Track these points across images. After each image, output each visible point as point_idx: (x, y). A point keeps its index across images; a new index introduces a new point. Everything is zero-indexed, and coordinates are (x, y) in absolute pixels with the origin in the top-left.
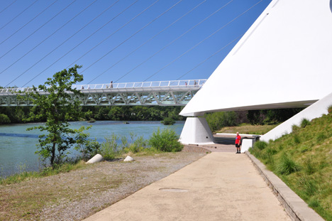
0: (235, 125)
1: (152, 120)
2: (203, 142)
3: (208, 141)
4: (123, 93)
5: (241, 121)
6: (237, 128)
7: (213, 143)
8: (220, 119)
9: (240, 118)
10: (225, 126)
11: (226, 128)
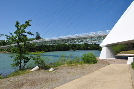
0: (127, 51)
1: (96, 49)
2: (110, 58)
3: (112, 58)
4: (77, 38)
5: (130, 49)
6: (128, 52)
7: (115, 59)
8: (120, 48)
9: (129, 48)
10: (122, 51)
11: (122, 52)
